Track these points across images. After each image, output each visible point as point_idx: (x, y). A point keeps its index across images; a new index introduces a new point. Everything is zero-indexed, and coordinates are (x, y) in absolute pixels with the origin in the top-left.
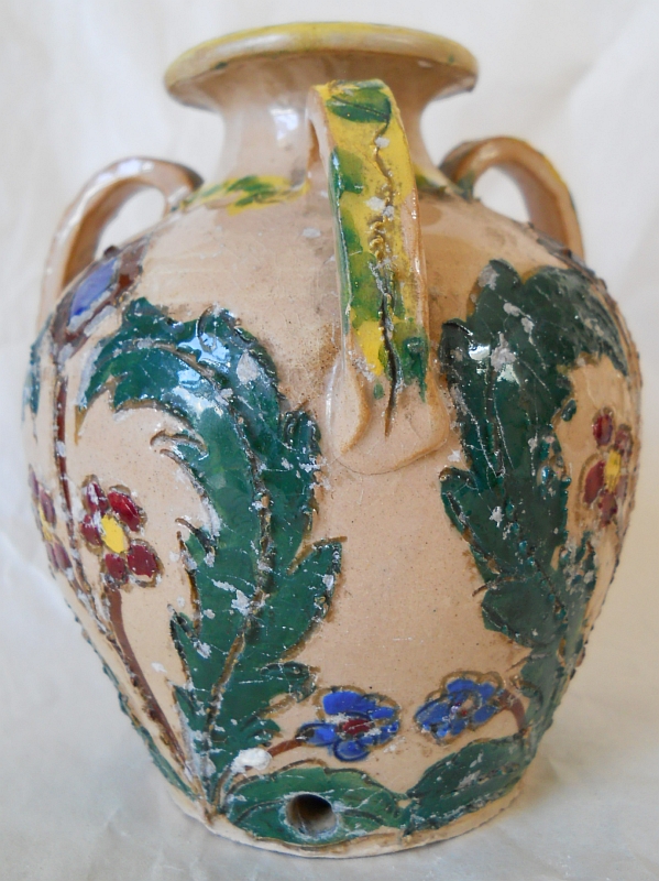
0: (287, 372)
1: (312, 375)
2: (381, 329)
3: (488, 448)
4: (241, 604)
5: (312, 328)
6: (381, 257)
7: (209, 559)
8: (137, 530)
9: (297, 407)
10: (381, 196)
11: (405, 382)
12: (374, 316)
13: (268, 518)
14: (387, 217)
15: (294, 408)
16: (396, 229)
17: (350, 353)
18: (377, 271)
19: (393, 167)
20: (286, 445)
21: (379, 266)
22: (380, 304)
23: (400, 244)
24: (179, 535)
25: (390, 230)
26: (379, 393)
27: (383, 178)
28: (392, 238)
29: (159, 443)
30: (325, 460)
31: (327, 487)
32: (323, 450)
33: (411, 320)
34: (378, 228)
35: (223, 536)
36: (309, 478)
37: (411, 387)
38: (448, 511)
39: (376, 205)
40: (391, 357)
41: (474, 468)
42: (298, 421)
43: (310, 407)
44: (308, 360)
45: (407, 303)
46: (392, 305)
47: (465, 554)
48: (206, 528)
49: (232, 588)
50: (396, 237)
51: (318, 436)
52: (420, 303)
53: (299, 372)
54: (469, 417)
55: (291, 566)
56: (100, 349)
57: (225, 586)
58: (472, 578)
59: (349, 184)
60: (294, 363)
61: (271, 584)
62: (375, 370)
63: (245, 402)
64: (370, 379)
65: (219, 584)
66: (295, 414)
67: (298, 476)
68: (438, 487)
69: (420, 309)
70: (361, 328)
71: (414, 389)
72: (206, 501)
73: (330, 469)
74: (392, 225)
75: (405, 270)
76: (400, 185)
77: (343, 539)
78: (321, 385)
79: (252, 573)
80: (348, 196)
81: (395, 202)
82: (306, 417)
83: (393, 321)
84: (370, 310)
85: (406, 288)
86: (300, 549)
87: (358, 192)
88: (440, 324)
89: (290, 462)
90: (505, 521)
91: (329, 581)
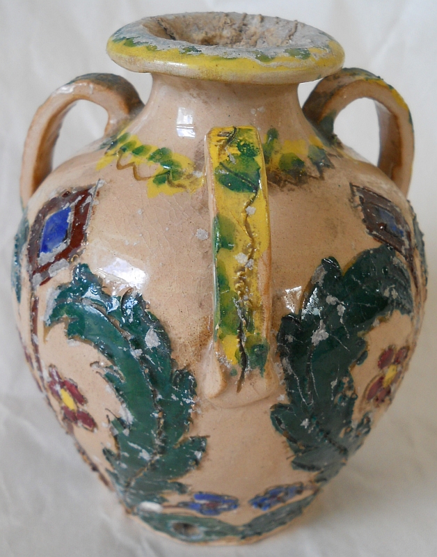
0: (178, 346)
1: (193, 349)
2: (238, 340)
3: (303, 391)
4: (145, 455)
5: (196, 318)
6: (242, 295)
7: (126, 432)
8: (83, 405)
9: (183, 367)
10: (245, 252)
11: (252, 368)
12: (234, 332)
13: (162, 421)
14: (248, 268)
15: (181, 368)
16: (254, 275)
17: (217, 353)
18: (238, 304)
19: (256, 230)
20: (174, 387)
21: (240, 300)
22: (239, 325)
23: (255, 285)
24: (107, 416)
25: (249, 276)
26: (235, 373)
27: (248, 239)
28: (250, 281)
29: (95, 367)
30: (198, 398)
31: (199, 412)
32: (198, 393)
33: (258, 334)
34: (241, 275)
35: (134, 424)
36: (189, 406)
37: (255, 370)
38: (274, 423)
39: (241, 259)
40: (244, 355)
41: (293, 402)
42: (183, 376)
43: (191, 368)
44: (191, 340)
45: (256, 322)
46: (246, 326)
47: (283, 442)
48: (124, 418)
49: (140, 448)
50: (253, 281)
51: (195, 385)
52: (265, 324)
53: (185, 346)
54: (293, 375)
55: (176, 445)
56: (58, 292)
57: (135, 446)
58: (287, 452)
59: (225, 243)
60: (182, 340)
61: (163, 451)
62: (232, 361)
63: (150, 359)
64: (228, 366)
65: (132, 445)
66: (181, 372)
67: (181, 404)
68: (269, 414)
69: (265, 327)
70: (225, 339)
71: (257, 371)
72: (124, 405)
73: (201, 402)
74: (251, 272)
75: (257, 303)
76: (260, 244)
77: (208, 436)
78: (199, 356)
79: (152, 444)
80: (223, 251)
81: (255, 256)
82: (189, 374)
83: (246, 335)
84: (232, 328)
85: (257, 314)
86: (181, 439)
87: (231, 248)
88: (280, 317)
89: (176, 396)
90: (310, 425)
91: (199, 455)
